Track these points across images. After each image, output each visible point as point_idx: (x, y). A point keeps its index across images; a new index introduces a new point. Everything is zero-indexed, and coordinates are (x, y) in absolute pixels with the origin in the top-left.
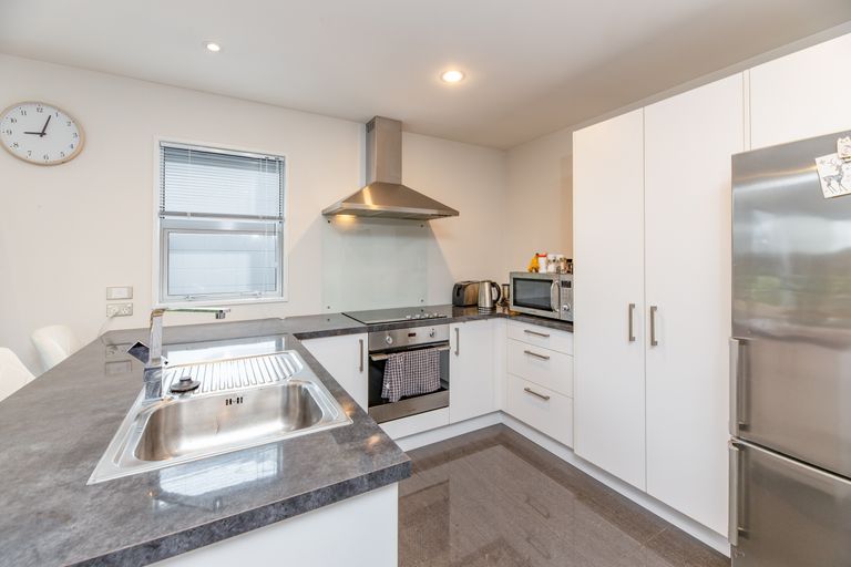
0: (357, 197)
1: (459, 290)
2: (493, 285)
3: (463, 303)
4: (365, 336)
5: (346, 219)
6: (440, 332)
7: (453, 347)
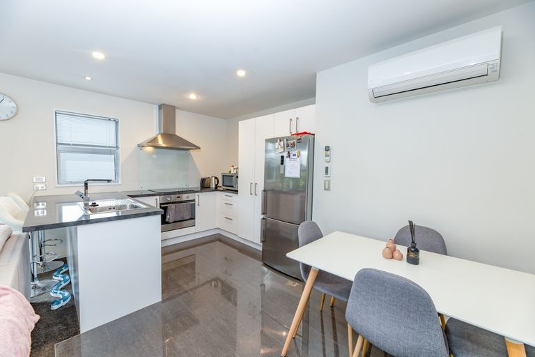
0: (155, 139)
1: (203, 180)
2: (216, 178)
3: (204, 186)
4: (158, 197)
5: (150, 149)
6: (191, 197)
7: (196, 202)
